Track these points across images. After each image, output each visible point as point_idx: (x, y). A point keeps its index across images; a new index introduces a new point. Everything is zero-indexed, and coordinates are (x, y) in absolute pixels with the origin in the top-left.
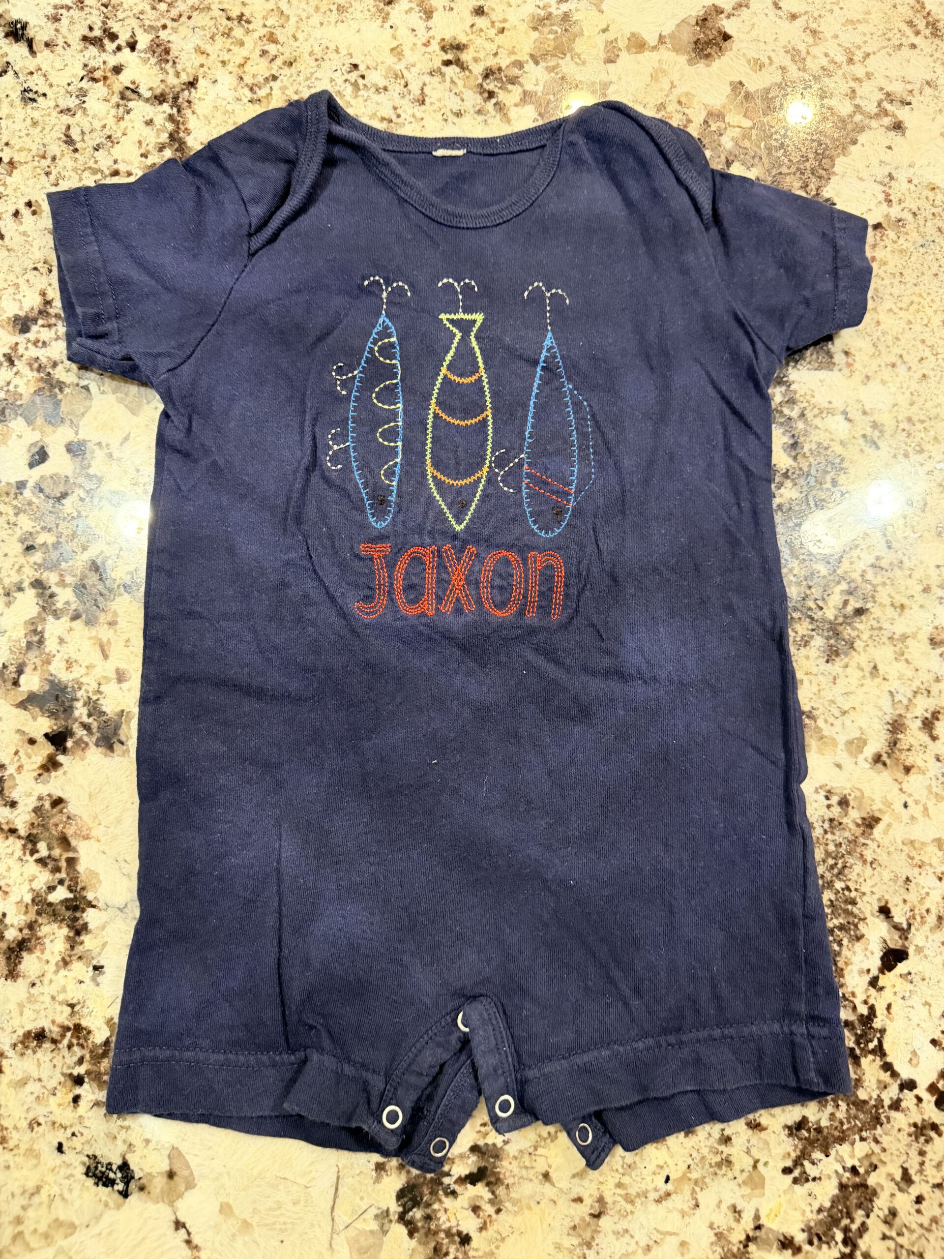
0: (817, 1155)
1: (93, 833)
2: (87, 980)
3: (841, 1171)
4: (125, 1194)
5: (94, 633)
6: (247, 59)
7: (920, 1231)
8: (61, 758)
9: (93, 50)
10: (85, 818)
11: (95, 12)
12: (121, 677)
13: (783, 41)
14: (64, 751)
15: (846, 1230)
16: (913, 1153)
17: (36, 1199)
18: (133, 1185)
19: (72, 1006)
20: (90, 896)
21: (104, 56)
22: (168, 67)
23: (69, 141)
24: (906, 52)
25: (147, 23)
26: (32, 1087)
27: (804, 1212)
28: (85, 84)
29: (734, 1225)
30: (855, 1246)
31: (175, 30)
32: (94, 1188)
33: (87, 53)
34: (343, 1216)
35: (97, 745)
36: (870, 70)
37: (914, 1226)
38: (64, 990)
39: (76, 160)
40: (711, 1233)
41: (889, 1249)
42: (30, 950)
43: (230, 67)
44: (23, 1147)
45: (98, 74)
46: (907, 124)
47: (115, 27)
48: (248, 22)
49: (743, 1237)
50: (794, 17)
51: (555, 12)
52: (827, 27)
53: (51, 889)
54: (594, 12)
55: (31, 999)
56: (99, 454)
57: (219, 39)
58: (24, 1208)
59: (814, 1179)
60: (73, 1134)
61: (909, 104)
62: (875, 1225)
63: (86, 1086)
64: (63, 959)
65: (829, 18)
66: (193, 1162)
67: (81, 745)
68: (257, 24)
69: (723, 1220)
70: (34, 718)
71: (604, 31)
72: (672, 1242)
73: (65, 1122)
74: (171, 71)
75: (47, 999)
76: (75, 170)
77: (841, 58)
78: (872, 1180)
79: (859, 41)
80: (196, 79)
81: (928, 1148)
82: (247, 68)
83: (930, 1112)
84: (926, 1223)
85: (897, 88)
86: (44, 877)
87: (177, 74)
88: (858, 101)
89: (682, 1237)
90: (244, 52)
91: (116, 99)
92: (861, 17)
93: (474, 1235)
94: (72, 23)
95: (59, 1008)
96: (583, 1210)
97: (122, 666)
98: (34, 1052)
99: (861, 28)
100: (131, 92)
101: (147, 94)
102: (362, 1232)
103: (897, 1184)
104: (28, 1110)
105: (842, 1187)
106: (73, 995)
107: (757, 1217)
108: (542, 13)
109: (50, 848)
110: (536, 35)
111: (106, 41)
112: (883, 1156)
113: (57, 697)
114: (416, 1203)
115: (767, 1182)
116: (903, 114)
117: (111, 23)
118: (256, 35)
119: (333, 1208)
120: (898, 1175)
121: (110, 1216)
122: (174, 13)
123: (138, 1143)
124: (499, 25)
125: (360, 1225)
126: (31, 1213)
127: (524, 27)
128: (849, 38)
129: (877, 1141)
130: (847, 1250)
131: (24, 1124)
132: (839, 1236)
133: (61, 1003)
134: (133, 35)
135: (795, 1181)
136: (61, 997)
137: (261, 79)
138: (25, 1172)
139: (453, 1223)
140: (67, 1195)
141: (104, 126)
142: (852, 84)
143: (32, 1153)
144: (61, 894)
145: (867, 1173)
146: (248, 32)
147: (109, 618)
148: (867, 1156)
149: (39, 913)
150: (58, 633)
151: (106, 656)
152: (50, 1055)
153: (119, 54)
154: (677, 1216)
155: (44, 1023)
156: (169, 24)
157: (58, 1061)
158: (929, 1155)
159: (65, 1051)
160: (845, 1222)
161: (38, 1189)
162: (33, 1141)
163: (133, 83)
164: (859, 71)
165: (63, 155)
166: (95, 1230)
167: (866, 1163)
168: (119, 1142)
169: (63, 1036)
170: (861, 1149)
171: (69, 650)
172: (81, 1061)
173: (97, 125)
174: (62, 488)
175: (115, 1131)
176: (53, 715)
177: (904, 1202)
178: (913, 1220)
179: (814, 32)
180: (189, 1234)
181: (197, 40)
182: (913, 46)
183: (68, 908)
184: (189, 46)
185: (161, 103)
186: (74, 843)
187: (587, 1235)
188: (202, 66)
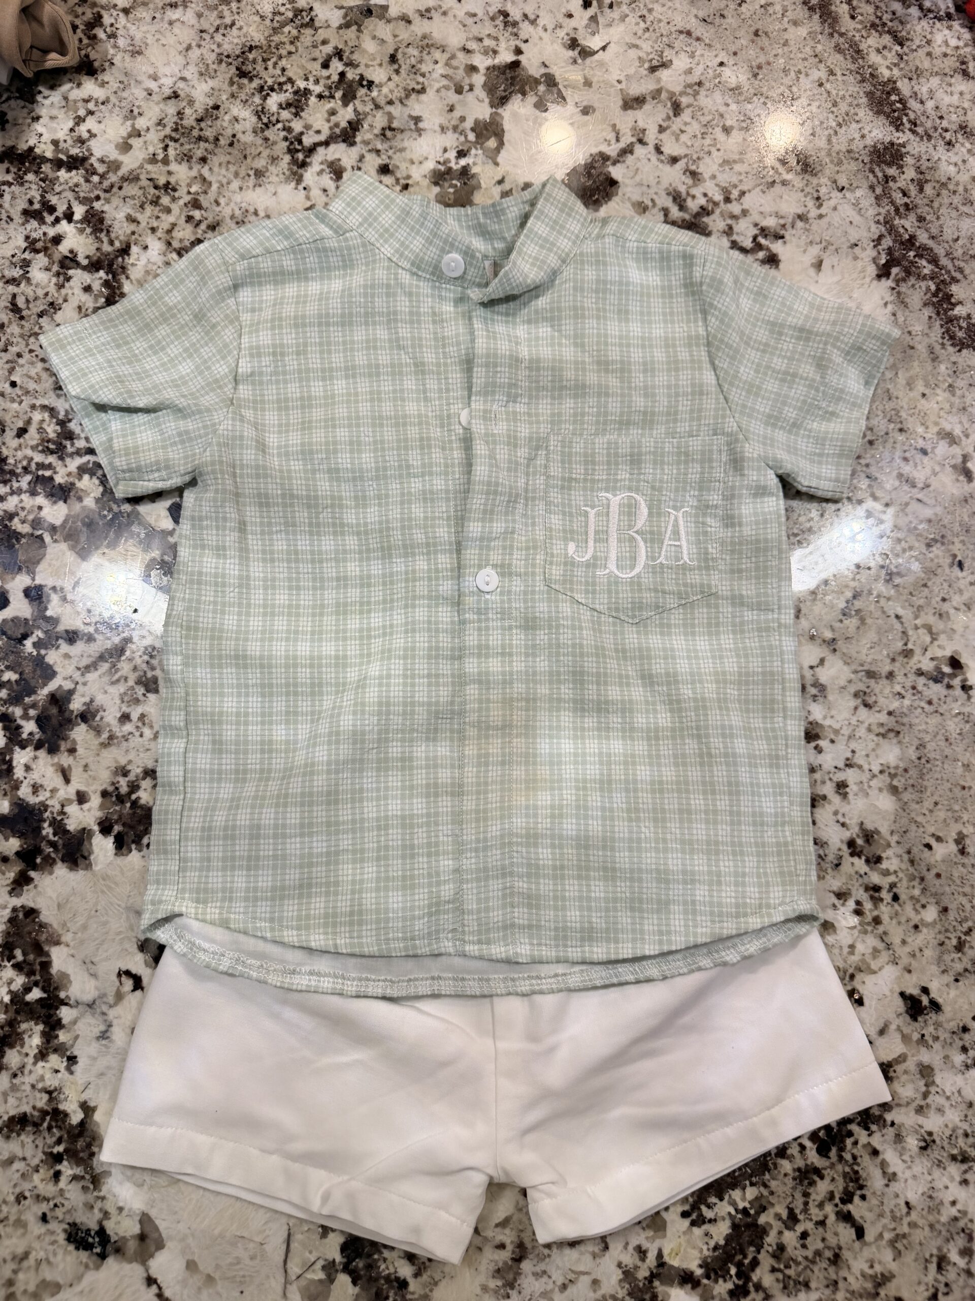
0: (713, 1200)
1: (63, 939)
2: (62, 1069)
3: (733, 1212)
4: (103, 1256)
5: (56, 760)
6: (174, 225)
7: (804, 1263)
8: (32, 874)
9: (34, 224)
10: (55, 926)
11: (34, 187)
12: (82, 798)
13: (665, 184)
14: (35, 867)
15: (739, 1265)
16: (798, 1195)
17: (25, 1264)
18: (109, 1248)
19: (50, 1093)
20: (62, 995)
21: (44, 228)
22: (103, 236)
23: (15, 308)
24: (778, 188)
25: (82, 195)
26: (18, 1165)
27: (701, 1251)
28: (27, 255)
29: (639, 1263)
30: (748, 1279)
31: (108, 201)
32: (75, 1252)
33: (29, 227)
34: (294, 1269)
35: (63, 861)
36: (745, 206)
37: (800, 1259)
38: (42, 1078)
39: (22, 327)
40: (620, 1272)
41: (778, 1280)
42: (12, 1046)
43: (160, 233)
44: (12, 1218)
45: (39, 245)
46: (782, 257)
47: (54, 200)
48: (174, 190)
49: (647, 1274)
50: (674, 160)
51: (455, 167)
52: (707, 168)
53: (28, 990)
54: (490, 166)
55: (14, 1088)
56: (55, 599)
57: (149, 209)
58: (15, 1272)
59: (710, 1221)
60: (56, 1205)
61: (782, 237)
62: (766, 1261)
63: (65, 1163)
64: (40, 1052)
65: (707, 160)
66: (162, 1225)
67: (49, 863)
68: (182, 192)
69: (629, 1259)
70: (7, 839)
71: (500, 182)
72: (585, 1280)
73: (48, 1195)
74: (105, 239)
75: (28, 1088)
76: (22, 336)
77: (718, 197)
78: (762, 1219)
79: (735, 180)
80: (128, 246)
81: (811, 1190)
82: (175, 234)
83: (813, 1157)
84: (810, 1256)
85: (770, 222)
86: (20, 981)
87: (111, 243)
88: (735, 237)
89: (593, 1276)
90: (171, 219)
91: (55, 268)
92: (736, 157)
93: (411, 1280)
94: (13, 198)
95: (38, 1095)
96: (505, 1256)
97: (83, 788)
98: (19, 1135)
99: (738, 167)
100: (69, 261)
101: (85, 262)
102: (312, 1281)
103: (784, 1222)
104: (15, 1186)
105: (735, 1226)
106: (51, 1081)
107: (660, 1255)
108: (442, 168)
109: (25, 954)
110: (437, 190)
111: (45, 214)
112: (771, 1199)
113: (26, 819)
114: (359, 1255)
115: (669, 1225)
116: (777, 247)
117: (49, 196)
118: (181, 202)
119: (285, 1262)
120: (785, 1214)
121: (90, 1277)
122: (106, 184)
123: (112, 1210)
124: (403, 182)
125: (310, 1276)
126: (21, 1276)
127: (426, 182)
128: (725, 178)
129: (765, 1186)
130: (741, 1283)
131: (12, 1198)
132: (733, 1271)
133: (40, 1091)
134: (70, 207)
135: (693, 1223)
136: (40, 1086)
137: (187, 244)
138: (14, 1240)
139: (392, 1270)
140: (52, 1259)
141: (47, 294)
142: (729, 222)
143: (20, 1224)
144: (36, 994)
145: (758, 1213)
146: (174, 199)
147: (69, 745)
148: (757, 1198)
149: (17, 1012)
150: (23, 761)
151: (67, 781)
152: (32, 1137)
153: (58, 227)
154: (588, 1258)
155: (26, 1108)
156: (102, 195)
157: (40, 1142)
158: (813, 1197)
159: (46, 1134)
160: (739, 1257)
161: (26, 1255)
162: (20, 1212)
163: (71, 251)
164: (735, 208)
165: (10, 322)
166: (77, 1289)
167: (756, 1205)
168: (96, 1211)
169: (43, 1120)
170: (751, 1193)
171: (35, 776)
172: (59, 1142)
173: (40, 293)
174: (22, 631)
175: (92, 1201)
176: (21, 835)
177: (790, 1238)
178: (799, 1254)
179: (694, 174)
180: (160, 1288)
181: (127, 209)
182: (784, 183)
183: (43, 1007)
184: (121, 215)
185: (97, 270)
186: (46, 948)
187: (510, 1276)
188: (133, 233)
